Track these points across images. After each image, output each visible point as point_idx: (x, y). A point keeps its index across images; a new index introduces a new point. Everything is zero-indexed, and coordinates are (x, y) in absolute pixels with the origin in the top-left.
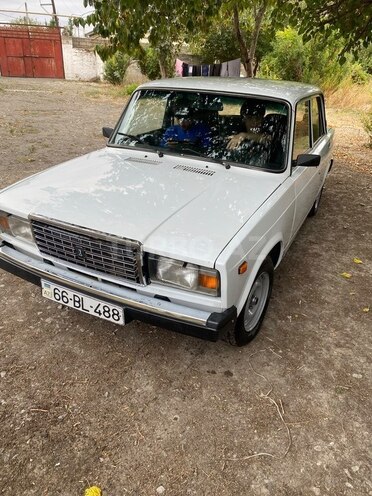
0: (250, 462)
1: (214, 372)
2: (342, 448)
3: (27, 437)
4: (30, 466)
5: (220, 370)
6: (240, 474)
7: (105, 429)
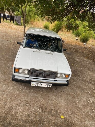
0: (77, 103)
1: (61, 92)
2: (85, 97)
3: (44, 113)
4: (49, 118)
5: (62, 91)
6: (77, 105)
7: (54, 107)
